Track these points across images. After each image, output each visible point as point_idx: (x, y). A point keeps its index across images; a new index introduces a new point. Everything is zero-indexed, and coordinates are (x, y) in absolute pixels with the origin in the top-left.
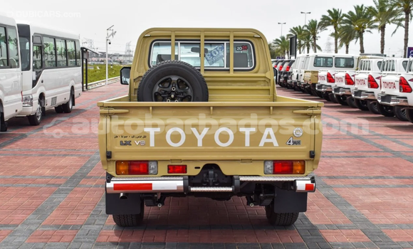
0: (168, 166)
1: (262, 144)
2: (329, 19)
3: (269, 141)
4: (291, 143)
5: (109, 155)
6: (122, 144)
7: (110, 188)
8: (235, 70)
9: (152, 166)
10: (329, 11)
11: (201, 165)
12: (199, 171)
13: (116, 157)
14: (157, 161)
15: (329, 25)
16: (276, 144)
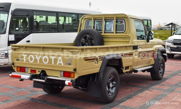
0: (31, 70)
1: (58, 64)
3: (60, 62)
4: (68, 64)
8: (116, 33)
9: (26, 69)
11: (41, 71)
14: (27, 68)
16: (62, 64)
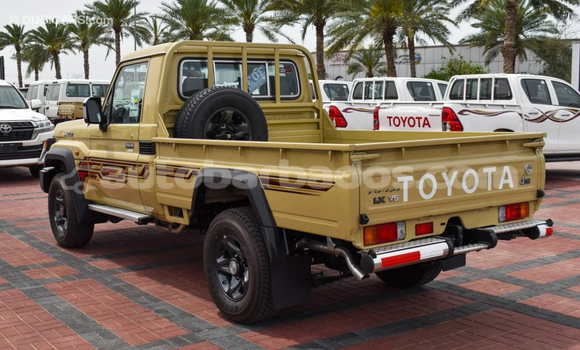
0: (417, 226)
2: (7, 36)
5: (363, 219)
6: (375, 202)
7: (378, 264)
8: (282, 99)
9: (401, 228)
10: (8, 27)
11: (446, 221)
12: (444, 227)
13: (373, 221)
14: (405, 222)
15: (8, 44)
